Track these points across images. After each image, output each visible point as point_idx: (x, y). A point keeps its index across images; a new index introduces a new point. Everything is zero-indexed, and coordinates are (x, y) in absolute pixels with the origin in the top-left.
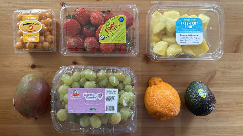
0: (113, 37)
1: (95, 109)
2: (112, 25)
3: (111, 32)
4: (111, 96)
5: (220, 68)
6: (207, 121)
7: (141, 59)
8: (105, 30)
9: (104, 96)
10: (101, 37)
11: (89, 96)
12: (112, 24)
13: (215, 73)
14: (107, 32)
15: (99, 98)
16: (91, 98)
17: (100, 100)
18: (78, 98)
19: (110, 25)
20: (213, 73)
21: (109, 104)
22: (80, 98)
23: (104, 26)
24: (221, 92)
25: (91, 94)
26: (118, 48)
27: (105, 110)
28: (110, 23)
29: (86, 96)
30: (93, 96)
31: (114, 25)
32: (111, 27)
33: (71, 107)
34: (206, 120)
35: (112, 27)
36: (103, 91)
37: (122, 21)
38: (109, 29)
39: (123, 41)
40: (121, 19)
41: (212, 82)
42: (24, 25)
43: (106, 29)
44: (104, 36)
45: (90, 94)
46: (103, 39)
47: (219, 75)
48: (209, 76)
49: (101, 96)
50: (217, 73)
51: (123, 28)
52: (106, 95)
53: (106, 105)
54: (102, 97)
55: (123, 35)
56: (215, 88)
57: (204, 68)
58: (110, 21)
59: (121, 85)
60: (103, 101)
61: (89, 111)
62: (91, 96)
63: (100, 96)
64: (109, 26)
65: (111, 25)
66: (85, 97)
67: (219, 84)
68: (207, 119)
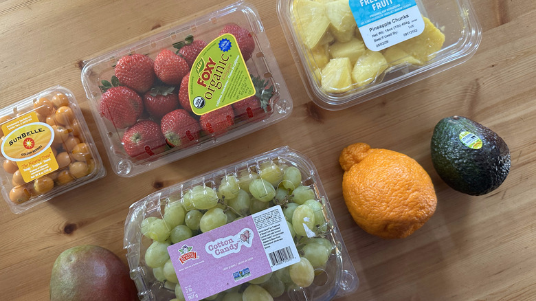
0: (222, 93)
1: (247, 271)
2: (210, 66)
3: (213, 83)
4: (271, 226)
5: (483, 70)
6: (503, 198)
7: (302, 118)
8: (199, 82)
9: (256, 234)
10: (195, 103)
11: (222, 248)
12: (208, 63)
13: (478, 84)
14: (205, 86)
15: (245, 244)
16: (227, 249)
17: (249, 246)
18: (198, 261)
19: (205, 67)
20: (473, 88)
21: (274, 248)
22: (201, 259)
23: (194, 75)
24: (507, 122)
25: (223, 240)
26: (243, 113)
27: (271, 264)
28: (203, 62)
29: (215, 250)
30: (229, 245)
31: (214, 64)
32: (208, 71)
33: (190, 290)
34: (500, 198)
35: (210, 69)
36: (249, 224)
37: (229, 48)
38: (206, 76)
39: (248, 91)
40: (223, 44)
41: (479, 108)
42: (11, 143)
43: (200, 79)
44: (200, 98)
45: (222, 243)
46: (201, 106)
47: (488, 87)
48: (467, 97)
49: (247, 236)
50: (481, 84)
51: (236, 62)
52: (260, 230)
53: (268, 252)
54: (251, 239)
55: (244, 79)
56: (492, 118)
57: (449, 83)
58: (202, 58)
59: (282, 195)
60: (258, 246)
61: (233, 282)
62: (225, 246)
63: (246, 237)
64: (203, 71)
65: (207, 66)
66: (213, 253)
67: (496, 105)
68: (501, 194)
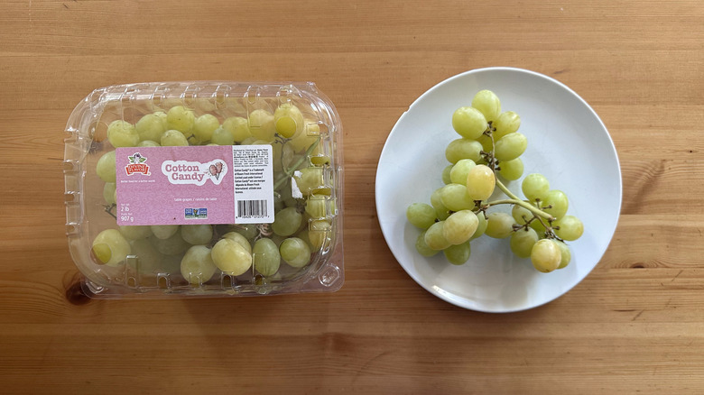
1: (203, 212)
4: (252, 168)
9: (230, 170)
11: (183, 173)
15: (213, 178)
16: (188, 177)
17: (217, 182)
18: (148, 178)
21: (247, 195)
22: (151, 178)
25: (187, 164)
27: (236, 214)
29: (172, 172)
30: (192, 173)
33: (127, 209)
36: (226, 155)
45: (184, 166)
49: (219, 170)
52: (237, 168)
53: (238, 197)
54: (222, 175)
60: (228, 186)
61: (182, 219)
62: (187, 173)
63: (216, 171)
66: (169, 175)
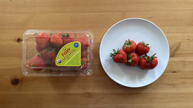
0: (69, 61)
2: (68, 50)
3: (67, 56)
8: (62, 54)
10: (58, 61)
12: (68, 49)
14: (64, 56)
19: (66, 50)
23: (61, 51)
26: (74, 70)
28: (66, 48)
31: (70, 50)
32: (67, 52)
35: (68, 51)
37: (77, 46)
38: (65, 53)
39: (78, 64)
40: (76, 45)
43: (63, 53)
44: (60, 60)
51: (78, 52)
55: (78, 59)
58: (67, 46)
64: (65, 51)
65: (67, 50)
